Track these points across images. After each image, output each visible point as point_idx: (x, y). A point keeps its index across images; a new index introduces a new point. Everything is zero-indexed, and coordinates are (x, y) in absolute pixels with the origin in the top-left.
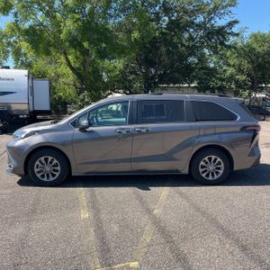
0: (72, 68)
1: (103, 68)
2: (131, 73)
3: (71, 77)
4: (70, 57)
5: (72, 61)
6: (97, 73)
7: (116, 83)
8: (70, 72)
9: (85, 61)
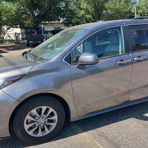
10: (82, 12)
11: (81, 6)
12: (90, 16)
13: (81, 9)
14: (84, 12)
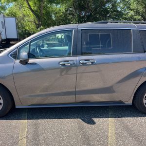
0: (32, 11)
1: (52, 11)
2: (70, 14)
3: (32, 17)
4: (31, 3)
5: (32, 6)
6: (48, 14)
7: (61, 21)
8: (31, 13)
9: (40, 6)
10: (132, 13)
11: (131, 7)
12: (140, 17)
13: (131, 10)
14: (133, 13)
